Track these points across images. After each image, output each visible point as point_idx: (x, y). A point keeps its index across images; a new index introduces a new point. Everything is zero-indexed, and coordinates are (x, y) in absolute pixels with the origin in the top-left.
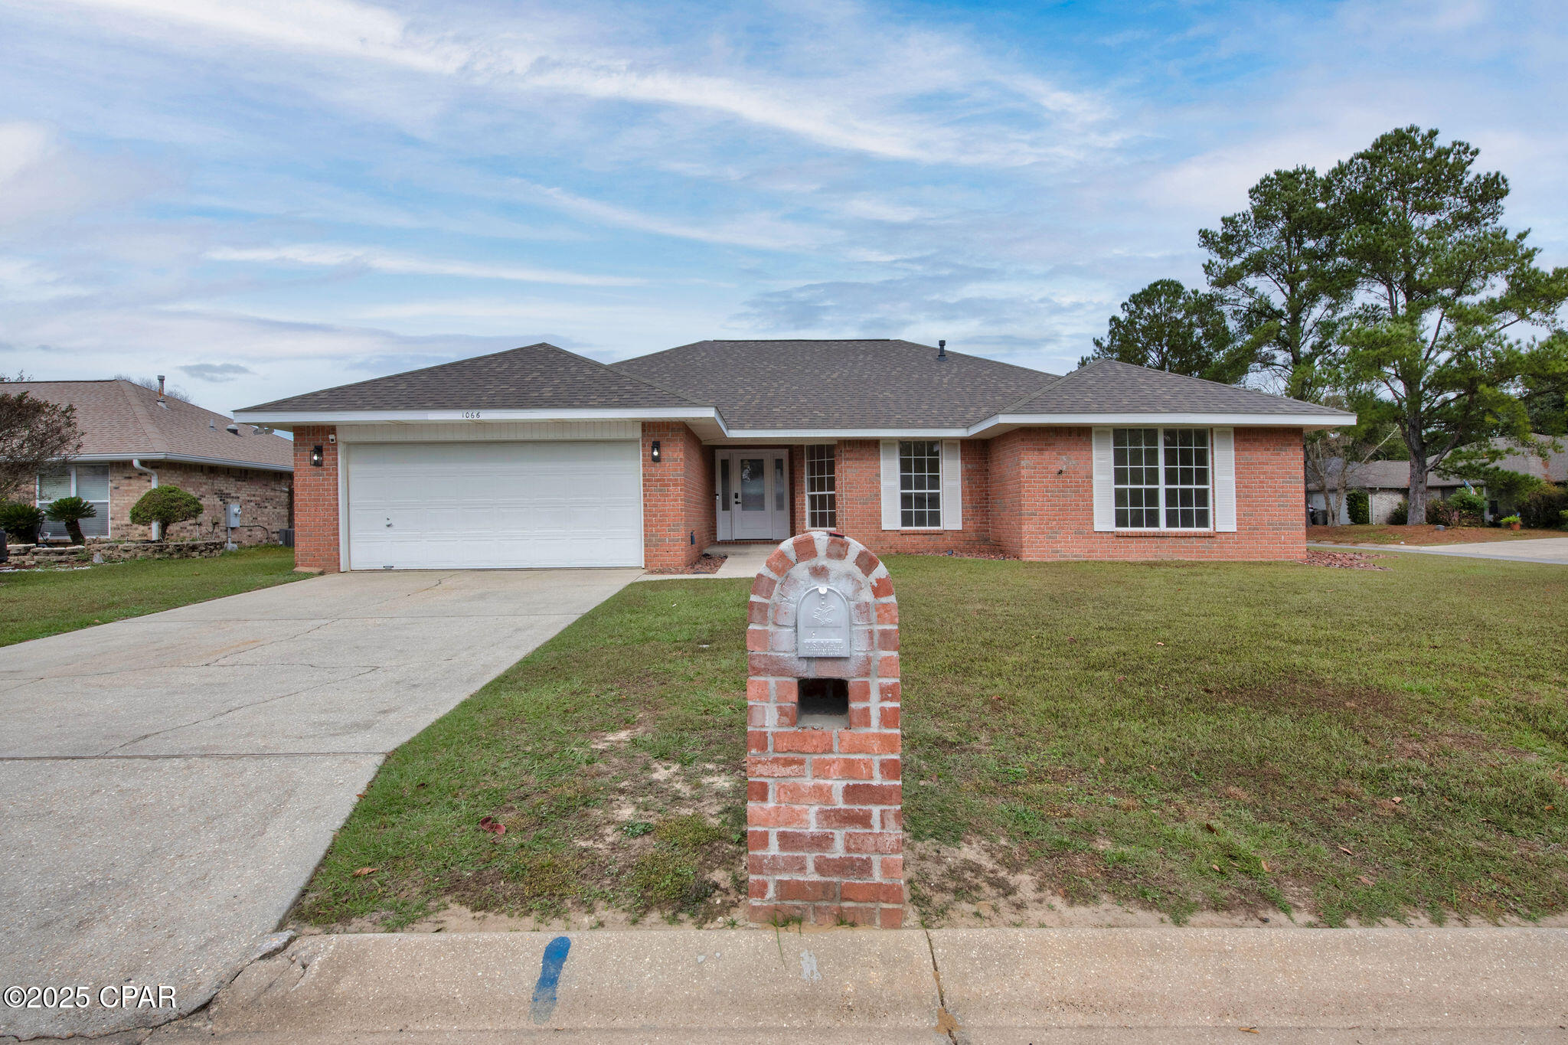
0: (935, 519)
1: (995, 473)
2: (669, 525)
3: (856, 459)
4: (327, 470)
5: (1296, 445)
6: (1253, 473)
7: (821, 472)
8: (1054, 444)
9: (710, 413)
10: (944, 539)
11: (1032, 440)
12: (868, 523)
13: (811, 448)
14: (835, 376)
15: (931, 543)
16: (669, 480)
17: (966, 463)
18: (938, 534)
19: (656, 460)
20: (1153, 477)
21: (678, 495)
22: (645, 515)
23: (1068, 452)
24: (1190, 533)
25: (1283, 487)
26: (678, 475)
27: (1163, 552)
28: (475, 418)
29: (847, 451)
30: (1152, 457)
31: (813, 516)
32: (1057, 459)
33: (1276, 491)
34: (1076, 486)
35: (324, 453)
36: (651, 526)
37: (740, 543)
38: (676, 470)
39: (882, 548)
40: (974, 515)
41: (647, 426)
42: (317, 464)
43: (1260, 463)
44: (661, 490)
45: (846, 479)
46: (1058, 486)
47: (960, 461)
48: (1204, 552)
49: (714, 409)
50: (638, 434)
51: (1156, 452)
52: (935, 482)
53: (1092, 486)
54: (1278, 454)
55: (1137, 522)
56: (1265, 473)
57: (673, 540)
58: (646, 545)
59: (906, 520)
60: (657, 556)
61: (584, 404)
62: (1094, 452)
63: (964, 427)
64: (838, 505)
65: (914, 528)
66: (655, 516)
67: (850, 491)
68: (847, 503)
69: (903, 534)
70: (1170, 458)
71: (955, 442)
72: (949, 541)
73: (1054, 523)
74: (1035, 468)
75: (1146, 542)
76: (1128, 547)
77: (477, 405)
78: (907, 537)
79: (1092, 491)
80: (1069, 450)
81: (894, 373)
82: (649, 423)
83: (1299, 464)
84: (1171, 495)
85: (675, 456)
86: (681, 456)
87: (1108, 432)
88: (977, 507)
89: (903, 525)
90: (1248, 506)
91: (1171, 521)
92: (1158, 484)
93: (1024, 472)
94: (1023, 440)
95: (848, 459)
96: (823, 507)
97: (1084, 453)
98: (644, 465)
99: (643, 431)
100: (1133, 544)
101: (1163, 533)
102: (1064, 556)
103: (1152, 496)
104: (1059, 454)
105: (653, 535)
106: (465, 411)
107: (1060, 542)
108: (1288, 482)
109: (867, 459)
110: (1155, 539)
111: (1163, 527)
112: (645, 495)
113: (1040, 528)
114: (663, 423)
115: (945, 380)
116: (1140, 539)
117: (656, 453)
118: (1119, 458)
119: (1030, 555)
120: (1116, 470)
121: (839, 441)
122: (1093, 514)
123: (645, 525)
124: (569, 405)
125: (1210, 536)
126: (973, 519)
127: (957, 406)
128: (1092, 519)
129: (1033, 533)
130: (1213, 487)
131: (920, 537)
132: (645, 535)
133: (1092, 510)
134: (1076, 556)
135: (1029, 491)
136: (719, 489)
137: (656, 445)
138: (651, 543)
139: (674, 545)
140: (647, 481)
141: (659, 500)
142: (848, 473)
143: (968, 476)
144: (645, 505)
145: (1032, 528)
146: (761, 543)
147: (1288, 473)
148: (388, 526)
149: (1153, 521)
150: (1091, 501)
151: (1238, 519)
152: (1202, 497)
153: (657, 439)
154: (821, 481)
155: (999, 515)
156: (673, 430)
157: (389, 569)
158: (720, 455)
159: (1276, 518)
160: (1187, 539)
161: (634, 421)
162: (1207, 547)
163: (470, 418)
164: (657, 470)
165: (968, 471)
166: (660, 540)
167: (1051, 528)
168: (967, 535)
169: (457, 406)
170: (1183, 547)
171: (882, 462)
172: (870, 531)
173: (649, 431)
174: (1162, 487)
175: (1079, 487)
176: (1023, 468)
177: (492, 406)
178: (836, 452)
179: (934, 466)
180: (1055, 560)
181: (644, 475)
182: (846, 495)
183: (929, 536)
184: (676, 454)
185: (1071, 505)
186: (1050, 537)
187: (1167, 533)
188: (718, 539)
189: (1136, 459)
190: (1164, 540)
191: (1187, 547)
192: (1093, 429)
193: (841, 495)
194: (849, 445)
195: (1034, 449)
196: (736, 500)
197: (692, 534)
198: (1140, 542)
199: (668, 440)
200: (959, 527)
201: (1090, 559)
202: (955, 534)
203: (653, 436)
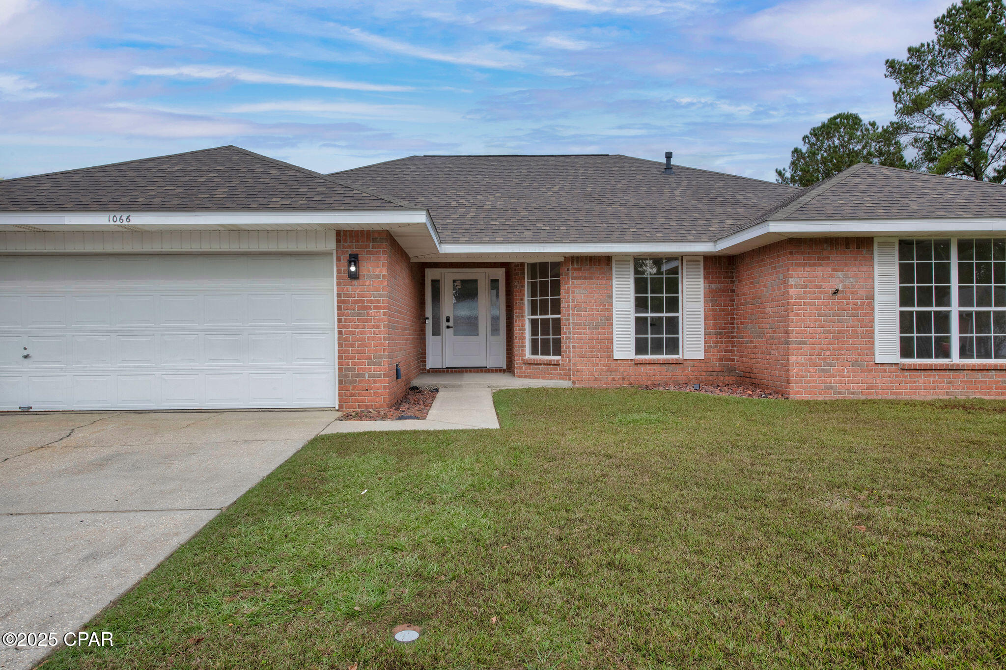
0: (673, 346)
1: (744, 294)
2: (369, 357)
3: (585, 278)
7: (544, 293)
8: (828, 258)
9: (420, 218)
10: (684, 370)
11: (802, 253)
12: (599, 351)
13: (533, 266)
14: (556, 189)
15: (669, 374)
16: (371, 302)
17: (710, 283)
18: (677, 363)
19: (354, 276)
20: (943, 296)
21: (381, 320)
22: (340, 345)
23: (846, 268)
24: (990, 365)
26: (381, 296)
27: (956, 388)
28: (125, 223)
29: (575, 269)
30: (943, 274)
31: (534, 342)
32: (832, 276)
34: (854, 309)
36: (348, 358)
37: (452, 372)
38: (377, 290)
39: (614, 380)
40: (717, 342)
41: (343, 235)
44: (359, 314)
45: (573, 301)
46: (832, 309)
47: (702, 280)
49: (424, 213)
50: (331, 245)
51: (948, 267)
52: (673, 305)
53: (873, 309)
55: (924, 353)
57: (374, 376)
58: (340, 382)
59: (641, 347)
60: (352, 395)
61: (264, 207)
62: (876, 267)
63: (710, 240)
64: (564, 330)
65: (649, 357)
66: (352, 345)
67: (579, 315)
68: (574, 329)
69: (638, 364)
70: (965, 275)
71: (695, 258)
72: (690, 372)
73: (828, 353)
74: (806, 287)
75: (935, 377)
76: (915, 382)
77: (130, 207)
78: (642, 368)
79: (872, 315)
80: (846, 265)
81: (619, 186)
82: (345, 232)
84: (964, 318)
85: (377, 273)
86: (385, 272)
87: (893, 243)
88: (721, 333)
89: (637, 354)
91: (966, 351)
92: (949, 305)
93: (792, 292)
94: (791, 253)
95: (576, 278)
96: (545, 332)
97: (865, 268)
98: (338, 284)
99: (338, 241)
100: (921, 379)
101: (958, 365)
102: (840, 393)
103: (943, 320)
104: (834, 270)
105: (348, 370)
106: (112, 214)
107: (834, 376)
109: (598, 279)
110: (948, 373)
111: (955, 358)
112: (340, 321)
113: (810, 359)
114: (362, 231)
115: (677, 192)
116: (930, 373)
117: (353, 269)
118: (905, 274)
119: (799, 392)
120: (901, 288)
121: (565, 258)
122: (873, 343)
123: (340, 358)
124: (245, 207)
126: (716, 347)
127: (696, 219)
128: (873, 348)
129: (802, 365)
131: (657, 367)
132: (340, 370)
133: (873, 337)
134: (853, 393)
135: (798, 315)
136: (429, 313)
137: (354, 259)
138: (345, 380)
139: (375, 382)
140: (342, 303)
141: (357, 327)
142: (576, 294)
143: (712, 297)
144: (340, 333)
145: (802, 359)
146: (474, 372)
148: (25, 357)
149: (944, 351)
150: (872, 326)
152: (1001, 321)
153: (354, 251)
154: (544, 303)
155: (751, 342)
156: (374, 240)
157: (26, 411)
158: (431, 274)
160: (985, 373)
161: (327, 228)
163: (118, 223)
164: (354, 289)
165: (711, 291)
166: (358, 376)
167: (824, 360)
168: (709, 365)
169: (103, 208)
170: (981, 382)
171: (614, 282)
172: (600, 361)
173: (345, 241)
174: (955, 309)
175: (857, 309)
176: (792, 287)
177: (148, 207)
178: (563, 270)
179: (673, 286)
180: (827, 398)
181: (339, 296)
182: (574, 319)
183: (667, 367)
184: (378, 269)
185: (848, 332)
186: (823, 370)
187: (963, 365)
188: (428, 368)
189: (924, 276)
190: (957, 373)
191: (985, 382)
192: (875, 239)
193: (568, 320)
194: (577, 262)
195: (805, 265)
196: (448, 324)
197: (397, 366)
198: (930, 376)
199: (369, 252)
200: (701, 355)
201: (870, 397)
202: (696, 364)
203: (349, 247)
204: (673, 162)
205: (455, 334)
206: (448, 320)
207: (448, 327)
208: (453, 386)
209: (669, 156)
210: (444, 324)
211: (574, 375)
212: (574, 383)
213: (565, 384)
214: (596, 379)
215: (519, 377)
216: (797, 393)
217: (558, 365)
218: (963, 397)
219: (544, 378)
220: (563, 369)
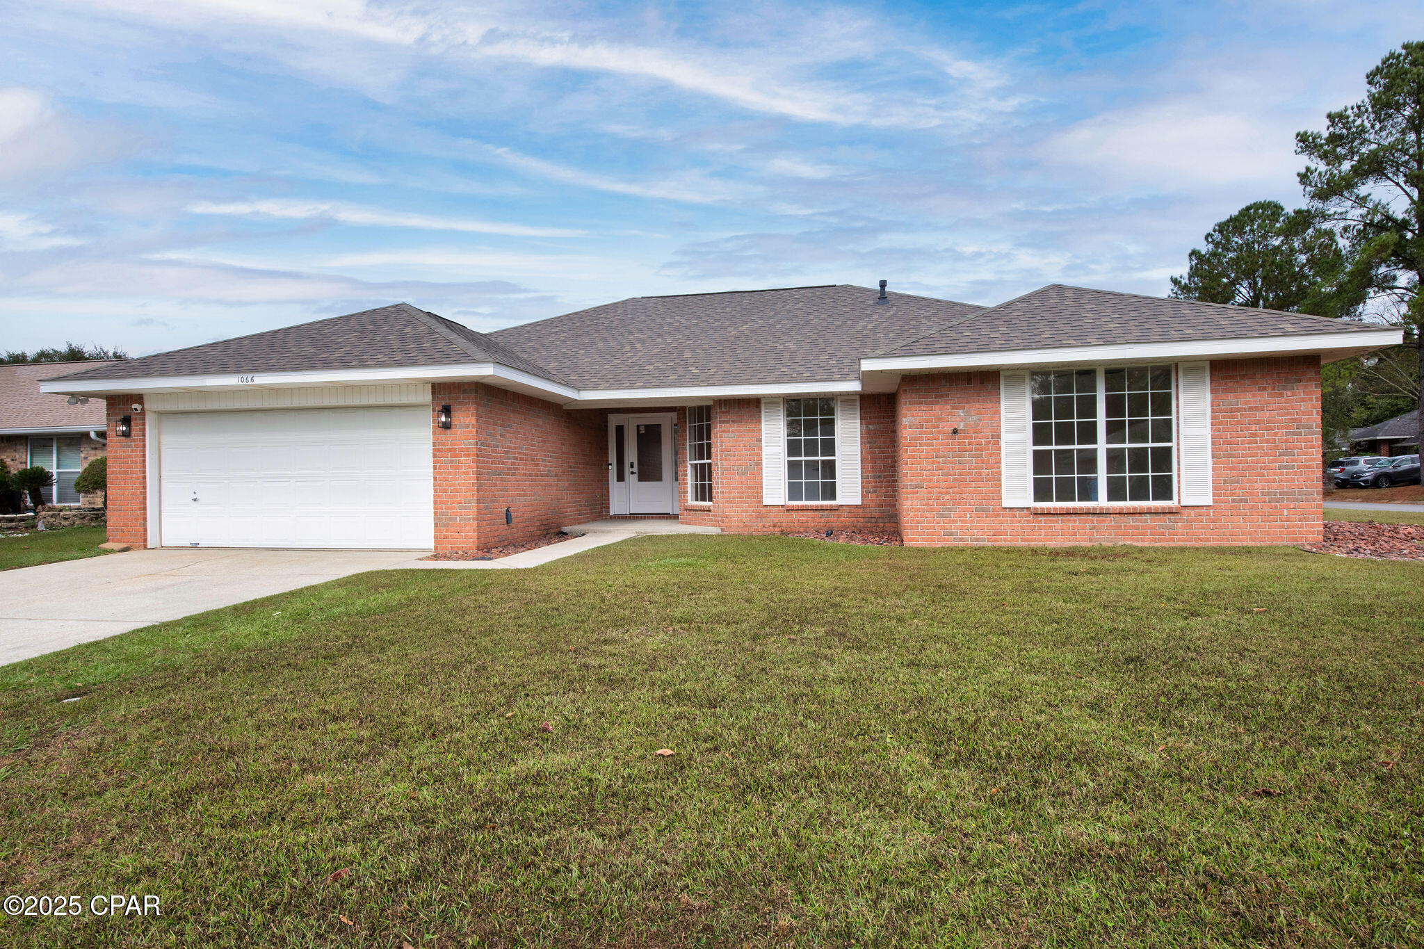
0: (830, 492)
2: (460, 502)
3: (734, 422)
4: (134, 441)
5: (1310, 380)
6: (1239, 423)
7: (702, 437)
8: (947, 396)
9: (487, 370)
10: (839, 516)
11: (918, 391)
12: (748, 497)
13: (693, 410)
16: (461, 450)
17: (868, 423)
18: (833, 509)
19: (447, 426)
20: (1089, 434)
21: (469, 467)
22: (435, 491)
23: (967, 406)
24: (1142, 508)
25: (1286, 441)
26: (470, 444)
27: (1104, 535)
28: (250, 383)
29: (723, 413)
30: (1088, 408)
32: (951, 414)
33: (1277, 447)
34: (977, 449)
35: (133, 423)
36: (442, 503)
37: (634, 518)
38: (467, 438)
39: (763, 526)
40: (874, 486)
41: (438, 388)
42: (126, 435)
43: (1250, 409)
44: (451, 462)
45: (721, 445)
46: (952, 450)
47: (858, 421)
48: (1163, 534)
50: (427, 398)
51: (1093, 400)
52: (829, 447)
53: (999, 449)
54: (1281, 395)
55: (1065, 495)
56: (1258, 422)
57: (464, 520)
58: (436, 525)
59: (794, 492)
60: (446, 537)
61: (362, 365)
62: (1003, 403)
64: (714, 475)
65: (802, 503)
66: (445, 491)
67: (726, 460)
68: (722, 474)
69: (790, 510)
70: (1114, 407)
71: (853, 397)
72: (845, 518)
73: (947, 497)
74: (922, 427)
75: (1075, 522)
76: (1051, 528)
78: (794, 514)
79: (999, 454)
80: (968, 402)
82: (440, 384)
83: (1313, 406)
84: (1115, 459)
85: (467, 423)
86: (474, 422)
87: (1024, 376)
88: (880, 477)
89: (791, 498)
90: (1232, 469)
91: (1115, 492)
92: (1095, 442)
93: (906, 432)
94: (905, 392)
95: (724, 422)
96: (702, 477)
97: (990, 405)
98: (434, 433)
99: (433, 393)
100: (1058, 524)
101: (1104, 509)
102: (961, 540)
103: (1089, 462)
104: (954, 408)
105: (442, 514)
106: (240, 376)
107: (955, 522)
108: (1294, 434)
109: (747, 422)
110: (1091, 517)
111: (1102, 500)
112: (435, 468)
113: (927, 504)
114: (454, 383)
116: (1069, 517)
117: (443, 419)
118: (1040, 410)
120: (1034, 426)
121: (715, 401)
122: (1000, 486)
123: (435, 502)
125: (1171, 512)
126: (875, 491)
128: (1000, 492)
129: (918, 510)
130: (1178, 444)
131: (809, 513)
132: (435, 513)
133: (1000, 480)
134: (977, 540)
135: (913, 457)
136: (613, 458)
138: (440, 523)
139: (466, 525)
140: (437, 451)
141: (450, 473)
142: (724, 437)
143: (869, 439)
144: (435, 479)
145: (917, 504)
147: (1294, 421)
148: (195, 500)
149: (1088, 491)
150: (999, 467)
151: (1214, 488)
152: (1163, 459)
153: (447, 402)
154: (701, 448)
156: (465, 391)
157: (195, 546)
158: (614, 421)
159: (1275, 485)
160: (1137, 517)
161: (424, 381)
162: (1167, 527)
163: (245, 383)
164: (448, 437)
165: (869, 432)
166: (450, 520)
167: (944, 504)
168: (868, 511)
170: (1132, 527)
171: (763, 424)
172: (750, 507)
173: (440, 393)
174: (1102, 446)
175: (981, 450)
176: (905, 427)
177: (270, 369)
178: (713, 412)
179: (829, 426)
180: (947, 544)
181: (434, 444)
182: (722, 464)
183: (821, 513)
184: (468, 419)
185: (970, 474)
186: (942, 516)
187: (1109, 509)
188: (611, 514)
189: (1065, 410)
190: (1102, 518)
191: (1138, 527)
192: (1001, 373)
193: (717, 465)
194: (725, 405)
195: (920, 403)
196: (631, 470)
197: (508, 511)
198: (1069, 521)
199: (459, 403)
200: (857, 501)
201: (997, 544)
202: (853, 510)
203: (443, 399)
204: (887, 289)
205: (640, 479)
206: (632, 466)
207: (632, 473)
208: (603, 532)
209: (883, 284)
210: (627, 469)
211: (722, 521)
212: (723, 530)
213: (713, 530)
214: (746, 526)
215: (682, 523)
216: (913, 540)
217: (710, 511)
218: (1110, 544)
219: (700, 524)
220: (713, 516)
